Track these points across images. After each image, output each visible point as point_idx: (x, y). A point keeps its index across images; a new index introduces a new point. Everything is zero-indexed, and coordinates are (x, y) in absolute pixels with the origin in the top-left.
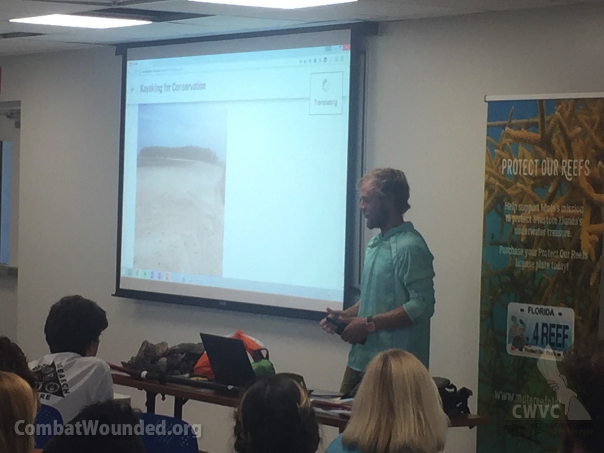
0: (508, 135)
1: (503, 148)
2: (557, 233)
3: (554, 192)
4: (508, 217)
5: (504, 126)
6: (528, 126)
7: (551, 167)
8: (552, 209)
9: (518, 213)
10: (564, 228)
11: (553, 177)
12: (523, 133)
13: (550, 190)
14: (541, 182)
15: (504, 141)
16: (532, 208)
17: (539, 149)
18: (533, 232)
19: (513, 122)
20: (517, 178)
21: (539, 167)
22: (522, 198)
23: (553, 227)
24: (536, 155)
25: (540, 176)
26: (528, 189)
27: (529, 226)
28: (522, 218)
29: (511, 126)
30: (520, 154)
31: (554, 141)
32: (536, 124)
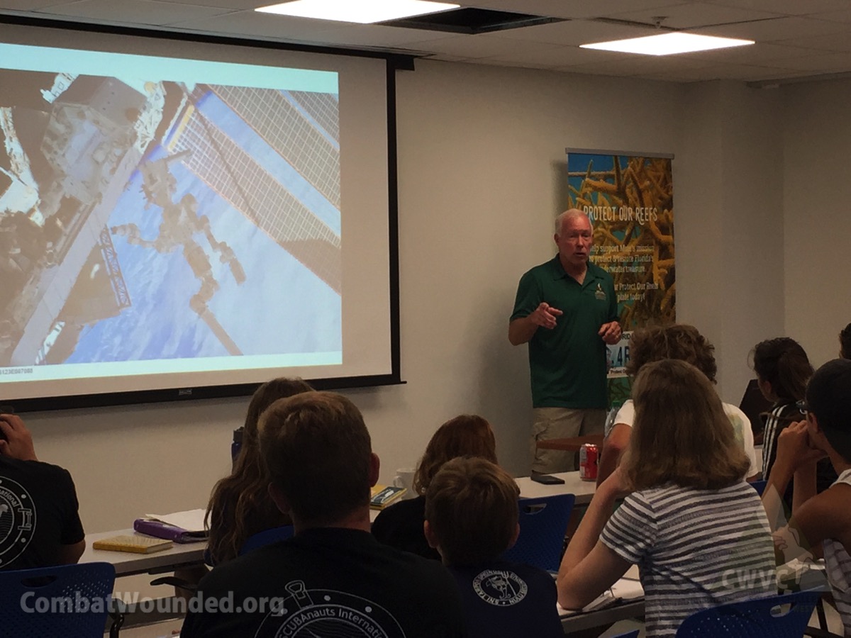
0: (588, 185)
1: (584, 196)
2: (634, 270)
3: (630, 235)
5: (584, 177)
6: (606, 178)
7: (627, 214)
8: (628, 249)
9: (600, 254)
10: (639, 264)
11: (628, 222)
12: (601, 184)
13: (627, 233)
14: (618, 226)
15: (585, 190)
16: (611, 249)
17: (616, 198)
19: (593, 173)
20: (598, 223)
21: (617, 213)
22: (602, 240)
23: (630, 264)
24: (613, 203)
25: (618, 221)
26: (608, 233)
27: (611, 264)
28: (605, 258)
29: (591, 177)
30: (599, 202)
31: (627, 191)
32: (612, 177)
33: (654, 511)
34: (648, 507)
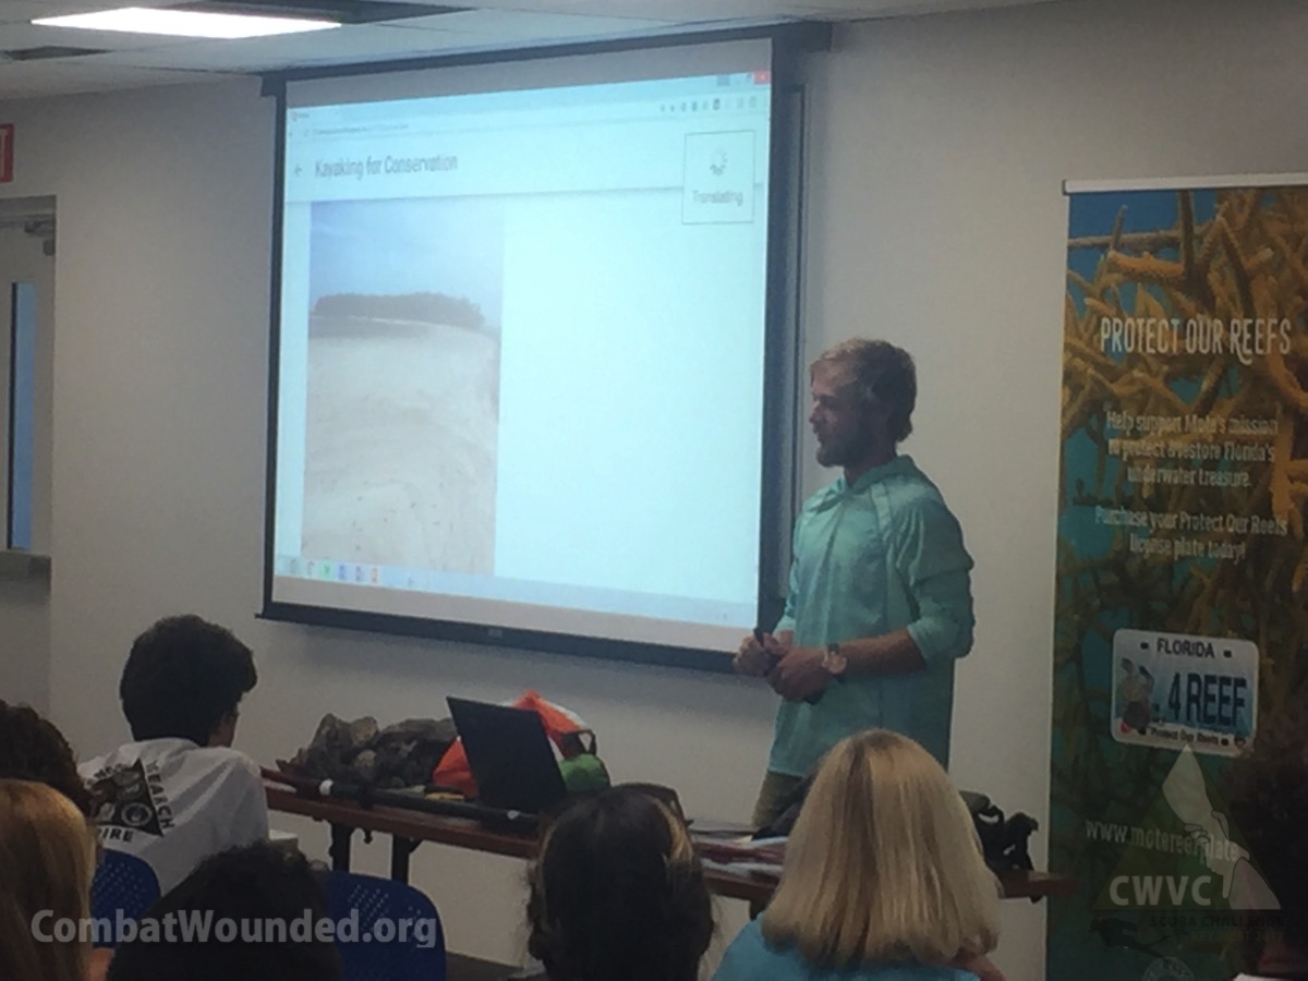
0: (1113, 267)
1: (1103, 295)
2: (1218, 479)
3: (1214, 390)
4: (1113, 443)
5: (1104, 247)
8: (1208, 426)
9: (1136, 435)
10: (1234, 467)
11: (1211, 357)
12: (1148, 262)
13: (1205, 385)
14: (1184, 368)
15: (1105, 279)
17: (1181, 297)
18: (1169, 476)
19: (1125, 237)
20: (1134, 359)
21: (1182, 336)
22: (1144, 402)
23: (1211, 465)
24: (1174, 310)
25: (1183, 356)
26: (1158, 384)
27: (1163, 461)
28: (1145, 446)
30: (1140, 308)
31: (1213, 277)
32: (1172, 243)
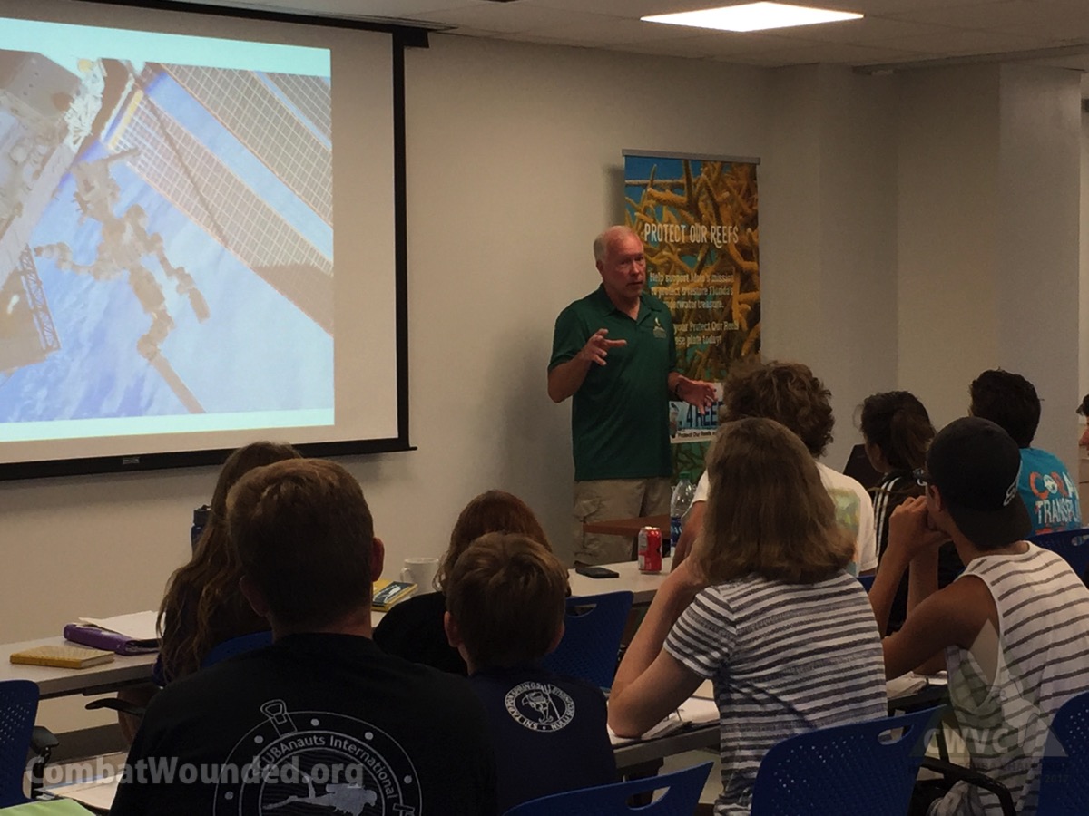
0: (650, 197)
1: (646, 211)
2: (706, 305)
3: (703, 260)
5: (645, 186)
6: (674, 188)
7: (699, 233)
8: (701, 279)
9: (665, 284)
10: (715, 298)
11: (701, 245)
12: (669, 195)
13: (699, 259)
14: (689, 250)
15: (646, 203)
16: (679, 278)
17: (686, 213)
18: (682, 304)
19: (657, 181)
20: (663, 245)
21: (687, 233)
22: (669, 268)
23: (703, 298)
24: (682, 220)
25: (688, 244)
26: (676, 258)
27: (679, 298)
28: (670, 290)
29: (654, 187)
30: (665, 218)
31: (701, 204)
32: (680, 186)
33: (733, 612)
34: (725, 606)
